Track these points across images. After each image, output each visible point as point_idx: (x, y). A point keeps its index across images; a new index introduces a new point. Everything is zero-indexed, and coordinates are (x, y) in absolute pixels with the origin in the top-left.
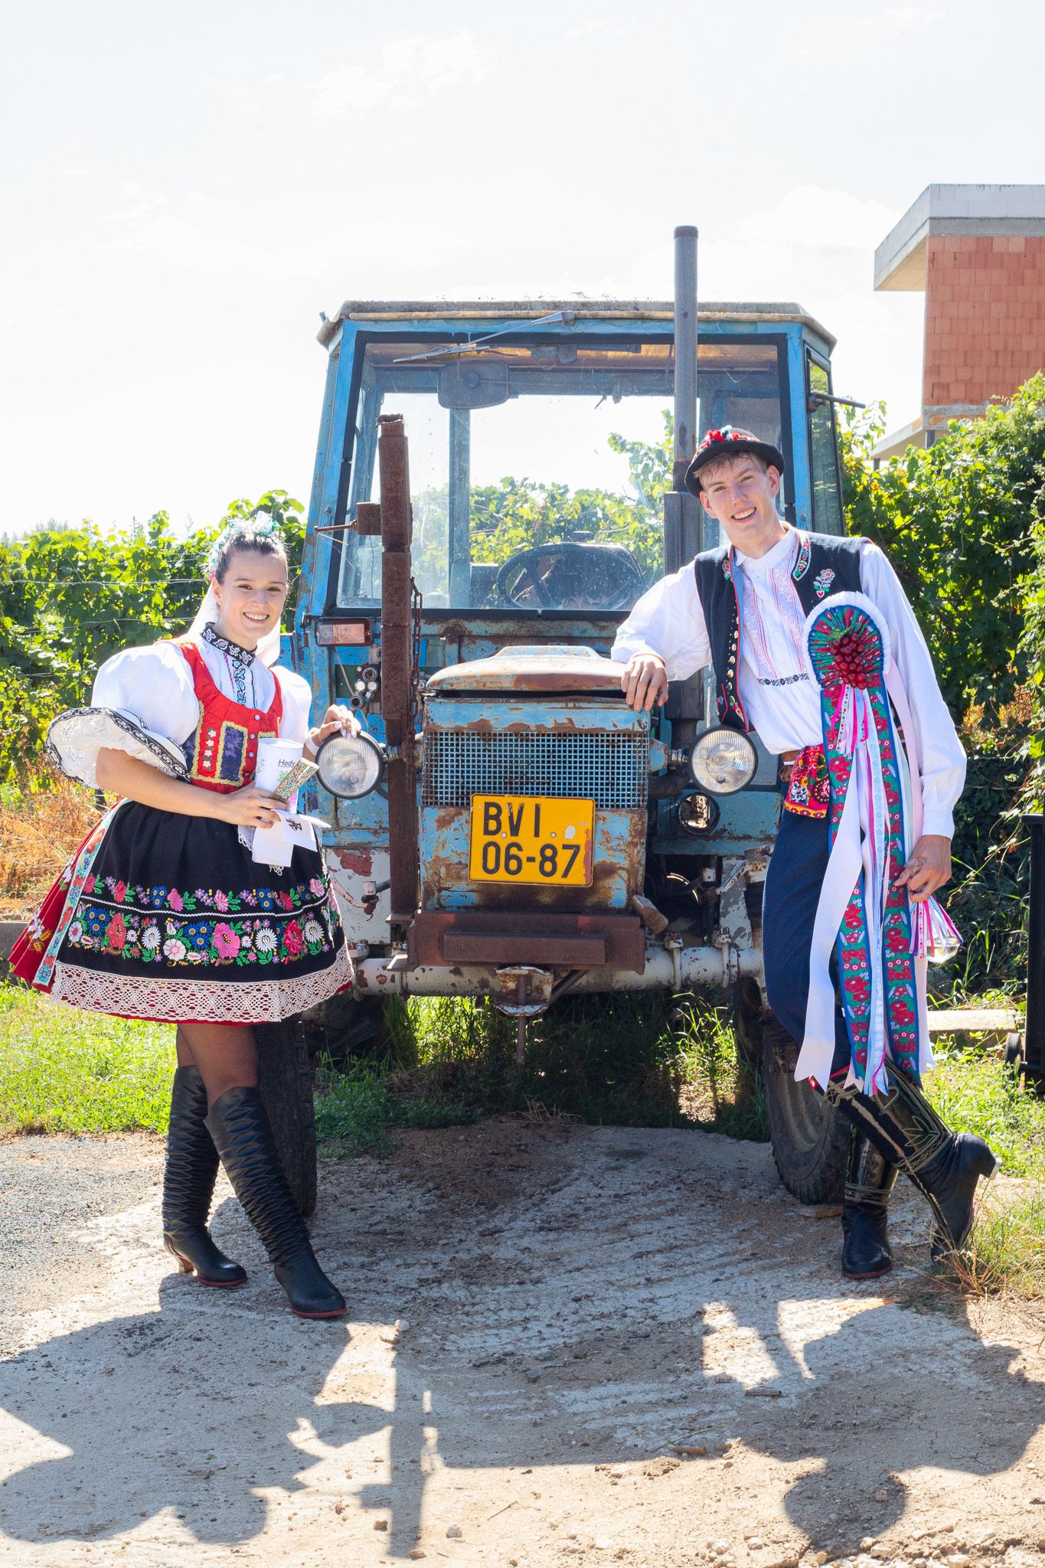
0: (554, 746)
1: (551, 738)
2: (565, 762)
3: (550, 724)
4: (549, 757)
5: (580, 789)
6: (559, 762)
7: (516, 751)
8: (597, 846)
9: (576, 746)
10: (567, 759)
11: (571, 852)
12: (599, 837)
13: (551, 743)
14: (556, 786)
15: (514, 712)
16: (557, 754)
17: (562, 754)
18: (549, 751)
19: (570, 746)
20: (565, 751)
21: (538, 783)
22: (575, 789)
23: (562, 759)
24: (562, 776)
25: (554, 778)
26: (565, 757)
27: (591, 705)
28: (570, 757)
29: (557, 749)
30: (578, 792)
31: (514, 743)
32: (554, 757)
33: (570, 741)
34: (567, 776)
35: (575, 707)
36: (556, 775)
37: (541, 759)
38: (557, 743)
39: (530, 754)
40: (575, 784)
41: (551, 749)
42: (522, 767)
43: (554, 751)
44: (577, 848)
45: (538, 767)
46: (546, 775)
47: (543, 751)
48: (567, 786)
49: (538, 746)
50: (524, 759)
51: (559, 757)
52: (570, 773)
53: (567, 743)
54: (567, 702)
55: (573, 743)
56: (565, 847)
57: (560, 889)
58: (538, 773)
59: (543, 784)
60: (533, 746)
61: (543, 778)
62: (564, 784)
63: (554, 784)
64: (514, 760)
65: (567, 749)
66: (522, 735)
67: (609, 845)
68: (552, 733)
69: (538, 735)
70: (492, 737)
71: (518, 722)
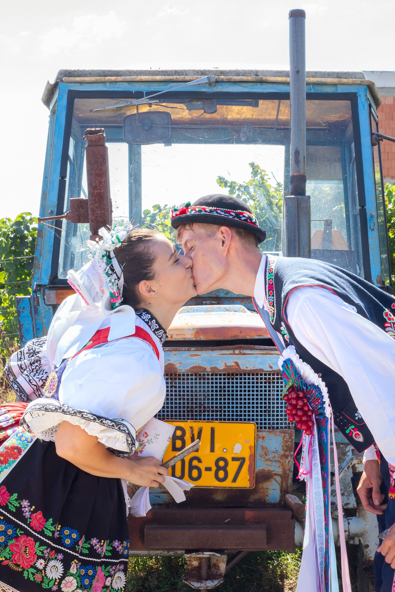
0: (224, 383)
1: (222, 377)
2: (233, 395)
3: (221, 367)
4: (220, 391)
5: (245, 415)
6: (229, 395)
7: (196, 387)
8: (258, 457)
9: (241, 383)
10: (235, 393)
11: (238, 463)
12: (259, 451)
13: (222, 381)
14: (227, 413)
15: (194, 358)
16: (227, 389)
17: (231, 389)
18: (220, 387)
19: (237, 383)
20: (233, 387)
21: (213, 411)
22: (241, 415)
23: (231, 393)
24: (231, 405)
25: (225, 407)
26: (233, 391)
27: (252, 352)
28: (237, 391)
29: (227, 385)
30: (243, 417)
31: (194, 381)
32: (225, 391)
33: (237, 379)
34: (235, 405)
35: (240, 354)
36: (227, 405)
37: (214, 393)
38: (227, 381)
39: (206, 389)
40: (241, 411)
41: (222, 385)
42: (200, 399)
43: (224, 387)
44: (242, 460)
45: (212, 399)
46: (218, 405)
47: (216, 387)
48: (235, 413)
49: (212, 383)
50: (202, 393)
51: (229, 391)
52: (237, 403)
53: (235, 381)
54: (234, 349)
55: (239, 381)
56: (234, 459)
57: (230, 491)
58: (212, 403)
59: (217, 411)
60: (208, 383)
61: (217, 407)
62: (233, 411)
63: (225, 411)
64: (194, 394)
65: (235, 385)
66: (200, 375)
67: (267, 457)
68: (222, 373)
69: (212, 375)
70: (178, 377)
71: (197, 365)
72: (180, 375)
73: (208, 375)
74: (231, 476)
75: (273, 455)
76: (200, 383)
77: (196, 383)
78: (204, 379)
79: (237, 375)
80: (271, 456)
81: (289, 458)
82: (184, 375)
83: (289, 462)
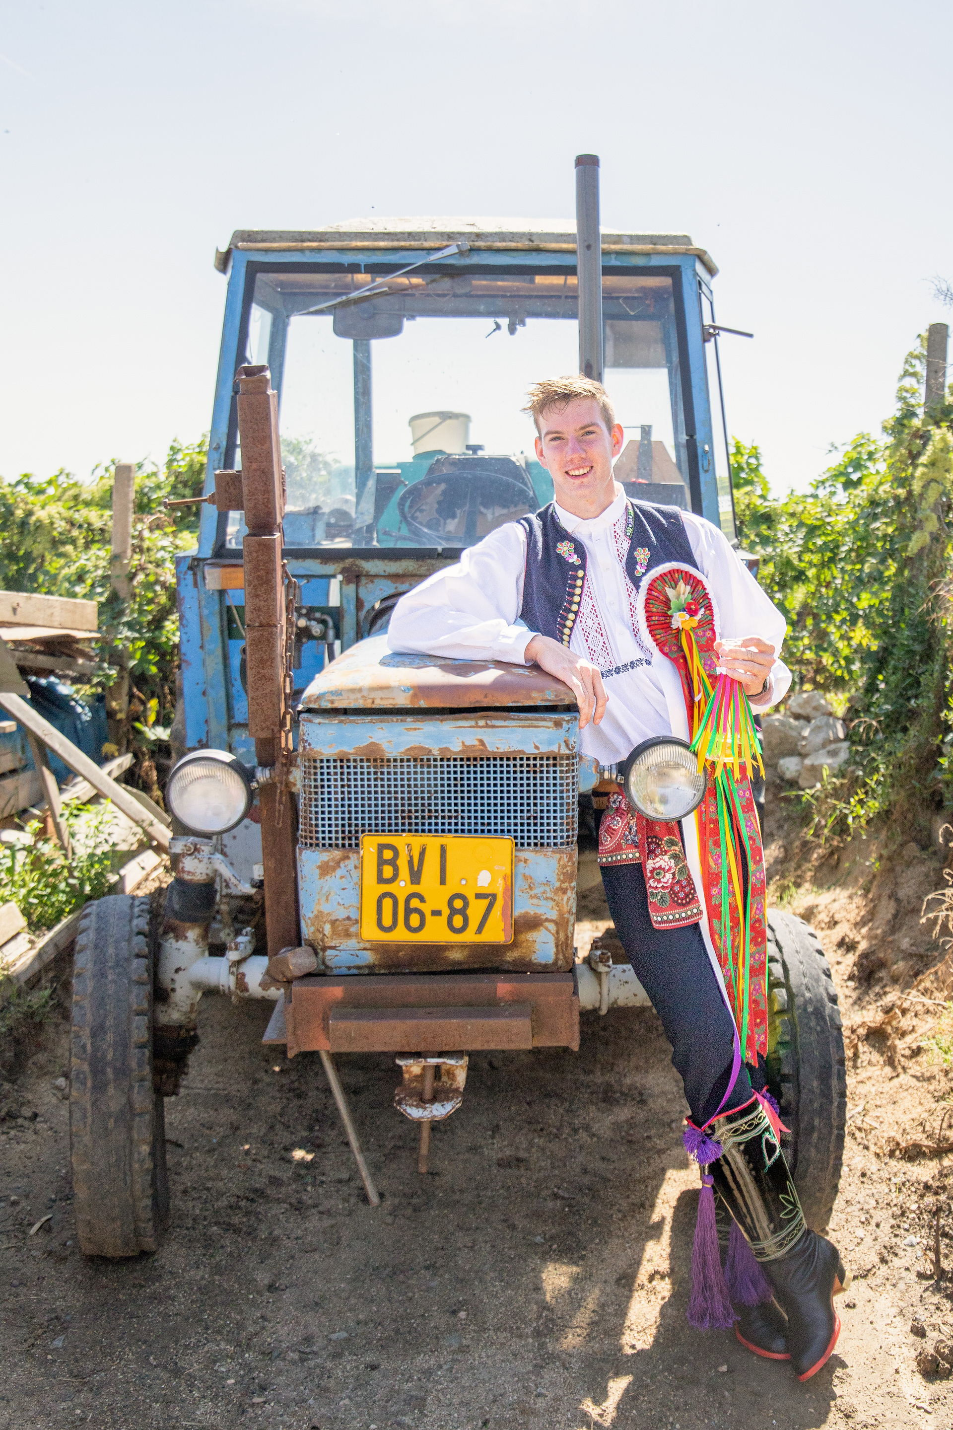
0: (462, 772)
1: (459, 763)
2: (476, 792)
3: (456, 747)
4: (456, 785)
5: (496, 824)
6: (469, 792)
7: (415, 779)
8: (517, 893)
10: (479, 788)
11: (485, 903)
12: (520, 883)
13: (458, 769)
14: (466, 821)
16: (465, 783)
17: (472, 782)
19: (482, 772)
20: (476, 779)
21: (443, 818)
22: (489, 824)
23: (472, 788)
24: (472, 808)
25: (463, 811)
26: (476, 785)
27: (506, 723)
28: (482, 785)
29: (465, 776)
30: (492, 828)
31: (412, 770)
32: (463, 785)
34: (479, 808)
35: (487, 726)
36: (466, 808)
37: (446, 789)
38: (465, 769)
39: (432, 783)
40: (489, 818)
41: (459, 776)
42: (423, 798)
43: (462, 779)
44: (492, 898)
45: (443, 798)
46: (453, 808)
47: (449, 779)
48: (479, 821)
49: (443, 773)
50: (426, 789)
51: (469, 785)
52: (482, 805)
53: (478, 769)
54: (476, 719)
55: (485, 769)
56: (479, 896)
57: (474, 948)
58: (443, 805)
59: (450, 818)
61: (449, 811)
62: (476, 818)
63: (463, 818)
64: (412, 790)
65: (479, 776)
66: (422, 760)
67: (532, 893)
68: (458, 757)
69: (442, 760)
70: (385, 763)
71: (417, 745)
72: (389, 760)
73: (435, 760)
74: (474, 924)
75: (542, 889)
76: (422, 773)
77: (415, 773)
78: (429, 766)
79: (482, 759)
80: (538, 891)
81: (569, 893)
82: (395, 760)
83: (568, 899)
